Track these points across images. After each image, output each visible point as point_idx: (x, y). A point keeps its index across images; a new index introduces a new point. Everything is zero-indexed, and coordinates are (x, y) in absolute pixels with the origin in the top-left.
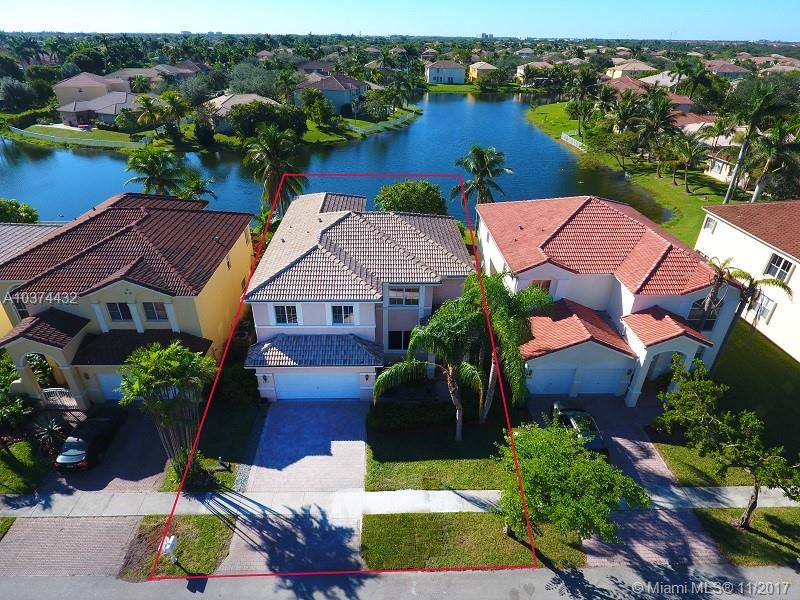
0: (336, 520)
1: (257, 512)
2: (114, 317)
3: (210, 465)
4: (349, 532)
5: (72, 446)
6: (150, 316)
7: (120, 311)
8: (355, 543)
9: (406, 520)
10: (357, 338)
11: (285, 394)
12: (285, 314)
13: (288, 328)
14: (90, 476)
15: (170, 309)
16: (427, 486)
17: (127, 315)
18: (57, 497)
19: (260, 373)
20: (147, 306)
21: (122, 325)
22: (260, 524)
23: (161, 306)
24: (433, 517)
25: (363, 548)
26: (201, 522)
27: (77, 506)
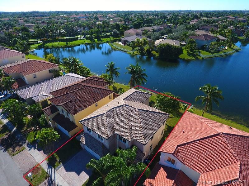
3: (58, 159)
6: (67, 115)
10: (103, 145)
18: (33, 148)
21: (63, 114)
27: (33, 152)
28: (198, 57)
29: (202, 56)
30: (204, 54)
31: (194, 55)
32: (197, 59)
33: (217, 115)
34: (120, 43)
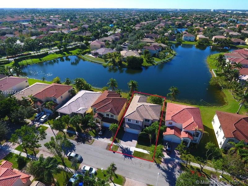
0: (131, 150)
1: (121, 146)
2: (107, 116)
3: (116, 139)
4: (132, 152)
5: (101, 132)
6: (111, 116)
7: (108, 115)
8: (133, 153)
9: (140, 152)
10: (139, 126)
11: (128, 131)
12: (129, 120)
13: (129, 122)
14: (102, 136)
15: (114, 116)
16: (144, 149)
17: (109, 116)
18: (99, 138)
19: (124, 128)
20: (111, 115)
21: (107, 117)
22: (122, 148)
23: (113, 116)
24: (143, 153)
25: (133, 154)
26: (115, 146)
27: (101, 140)
28: (153, 63)
29: (156, 63)
30: (157, 61)
31: (151, 62)
32: (153, 65)
33: (177, 101)
34: (90, 55)
